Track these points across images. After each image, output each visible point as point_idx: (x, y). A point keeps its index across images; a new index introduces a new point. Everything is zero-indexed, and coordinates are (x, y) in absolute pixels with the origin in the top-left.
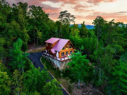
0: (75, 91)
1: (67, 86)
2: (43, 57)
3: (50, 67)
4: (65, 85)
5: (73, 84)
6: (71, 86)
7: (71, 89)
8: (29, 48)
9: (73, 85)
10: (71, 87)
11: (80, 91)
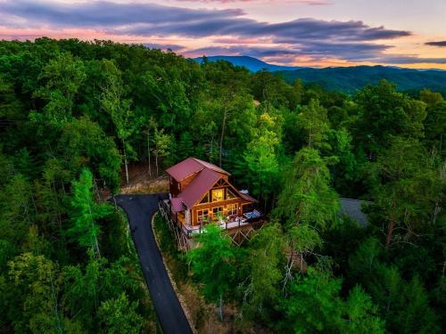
0: (209, 326)
1: (196, 308)
2: (160, 214)
3: (169, 246)
4: (190, 305)
5: (210, 305)
6: (203, 309)
7: (203, 318)
8: (133, 180)
9: (210, 309)
10: (203, 314)
11: (224, 328)
